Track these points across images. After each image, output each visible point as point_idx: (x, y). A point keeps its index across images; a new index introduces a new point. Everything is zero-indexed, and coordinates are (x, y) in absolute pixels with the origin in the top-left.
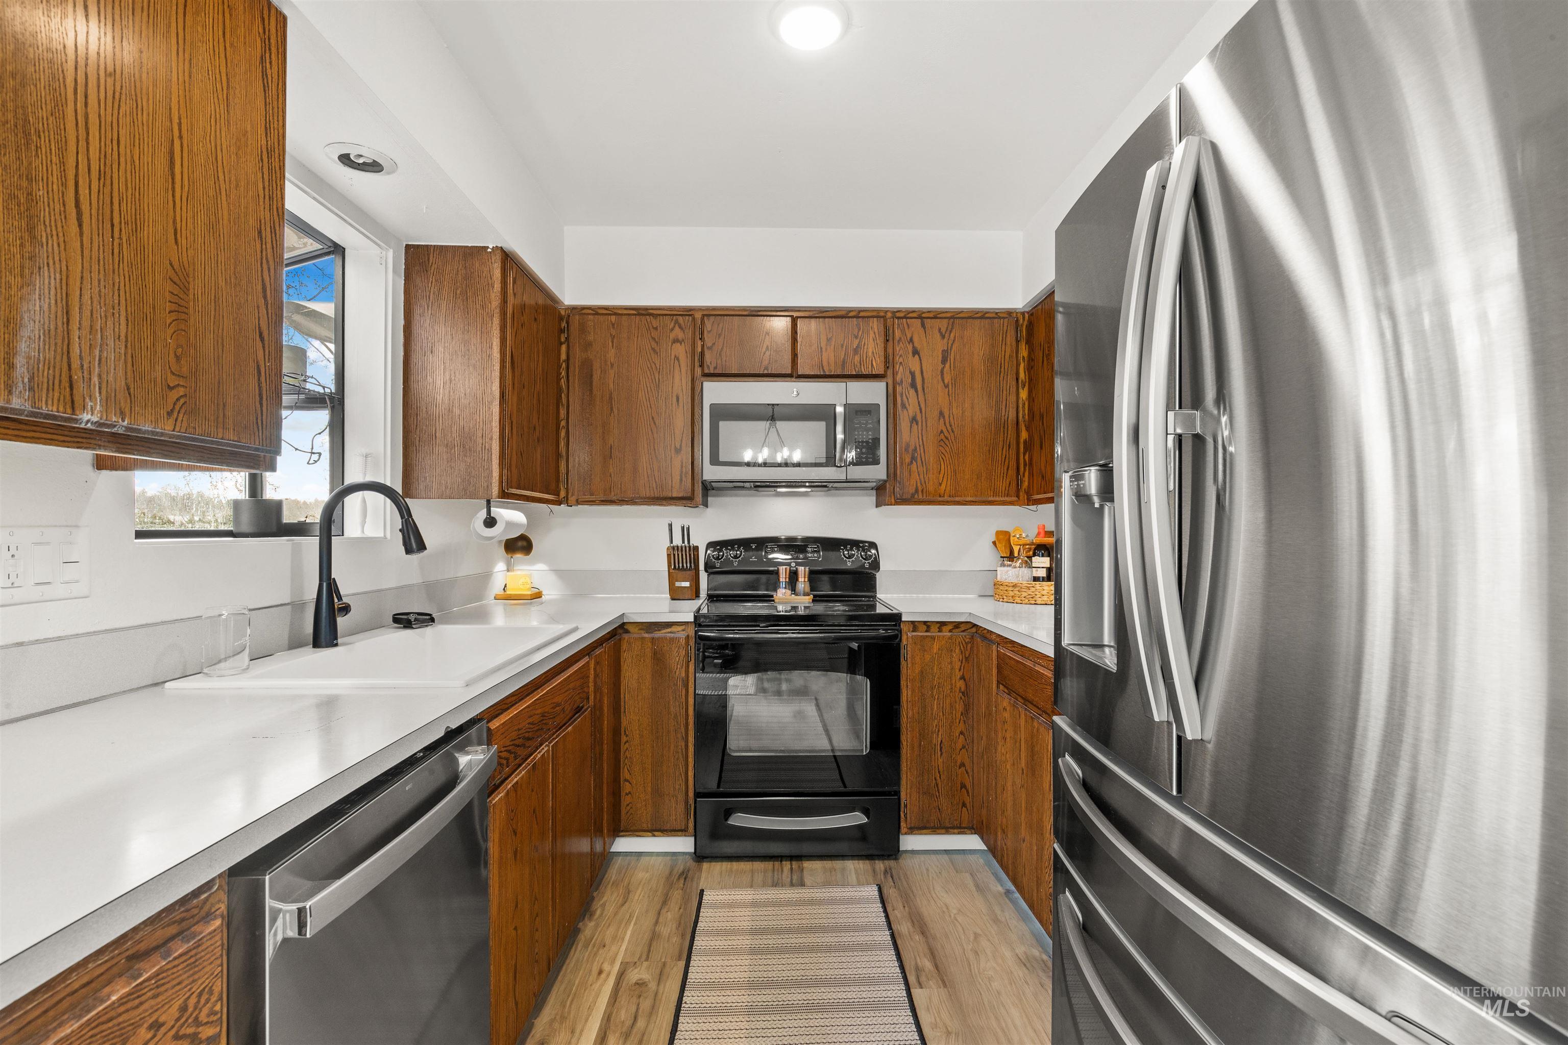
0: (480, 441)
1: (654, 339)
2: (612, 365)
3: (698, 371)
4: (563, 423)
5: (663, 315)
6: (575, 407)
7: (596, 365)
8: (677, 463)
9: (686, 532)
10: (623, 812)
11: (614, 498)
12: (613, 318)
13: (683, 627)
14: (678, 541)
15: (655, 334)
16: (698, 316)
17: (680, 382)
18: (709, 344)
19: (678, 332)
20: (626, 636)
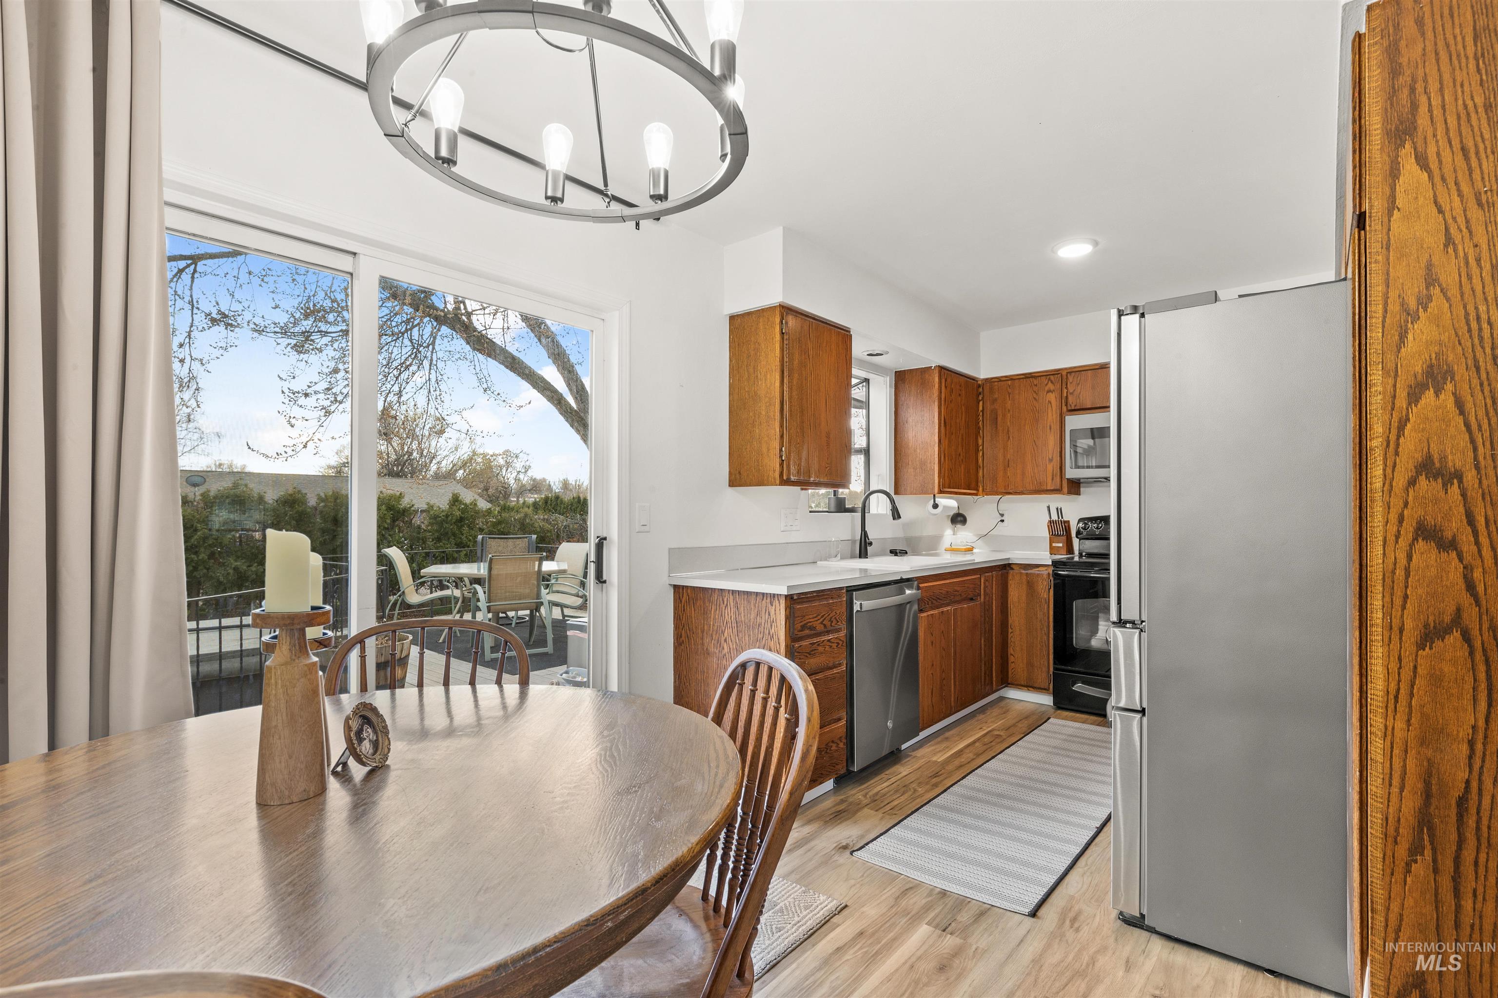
0: (929, 465)
1: (1035, 392)
2: (1009, 411)
3: (1064, 408)
4: (981, 448)
5: (1040, 376)
6: (987, 438)
7: (1000, 413)
8: (1050, 467)
9: (1059, 511)
10: (1010, 673)
11: (1011, 491)
12: (1009, 382)
13: (1046, 568)
14: (1055, 517)
15: (1035, 389)
16: (1064, 373)
17: (1052, 416)
18: (1071, 391)
19: (1050, 386)
20: (1011, 572)
